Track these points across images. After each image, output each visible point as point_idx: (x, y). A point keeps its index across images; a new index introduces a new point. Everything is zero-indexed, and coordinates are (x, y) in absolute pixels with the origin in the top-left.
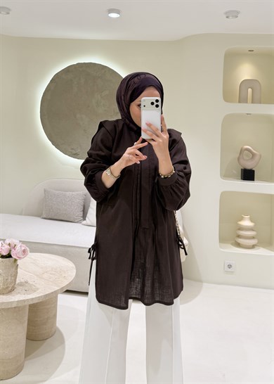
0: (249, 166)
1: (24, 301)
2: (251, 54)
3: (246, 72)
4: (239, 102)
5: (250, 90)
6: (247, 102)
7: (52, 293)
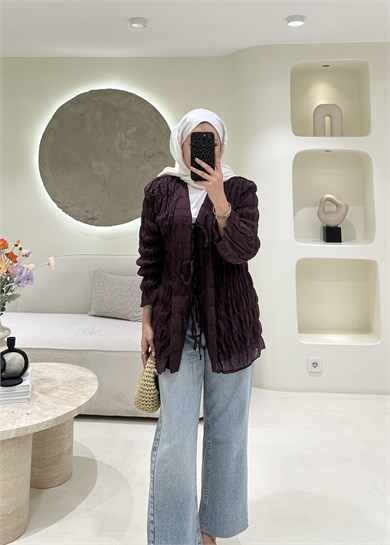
0: (333, 222)
1: (26, 428)
2: (326, 71)
3: (322, 94)
4: (314, 136)
5: (327, 118)
6: (325, 136)
7: (65, 415)
